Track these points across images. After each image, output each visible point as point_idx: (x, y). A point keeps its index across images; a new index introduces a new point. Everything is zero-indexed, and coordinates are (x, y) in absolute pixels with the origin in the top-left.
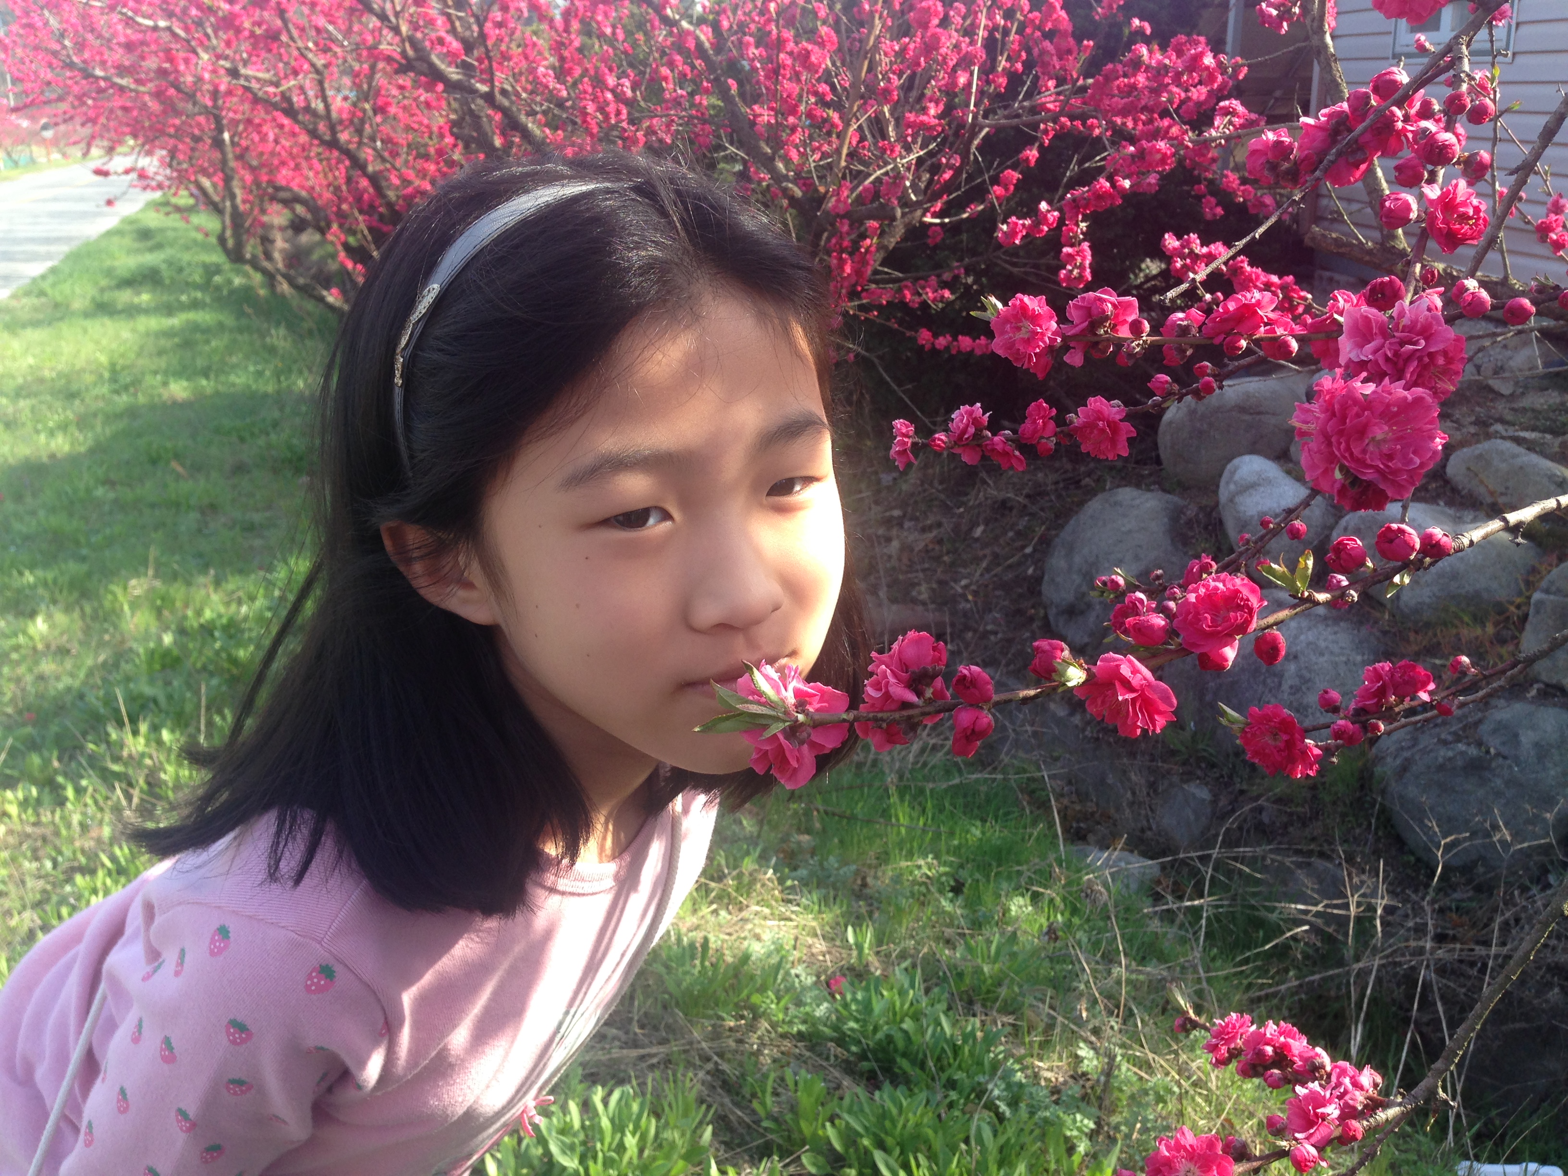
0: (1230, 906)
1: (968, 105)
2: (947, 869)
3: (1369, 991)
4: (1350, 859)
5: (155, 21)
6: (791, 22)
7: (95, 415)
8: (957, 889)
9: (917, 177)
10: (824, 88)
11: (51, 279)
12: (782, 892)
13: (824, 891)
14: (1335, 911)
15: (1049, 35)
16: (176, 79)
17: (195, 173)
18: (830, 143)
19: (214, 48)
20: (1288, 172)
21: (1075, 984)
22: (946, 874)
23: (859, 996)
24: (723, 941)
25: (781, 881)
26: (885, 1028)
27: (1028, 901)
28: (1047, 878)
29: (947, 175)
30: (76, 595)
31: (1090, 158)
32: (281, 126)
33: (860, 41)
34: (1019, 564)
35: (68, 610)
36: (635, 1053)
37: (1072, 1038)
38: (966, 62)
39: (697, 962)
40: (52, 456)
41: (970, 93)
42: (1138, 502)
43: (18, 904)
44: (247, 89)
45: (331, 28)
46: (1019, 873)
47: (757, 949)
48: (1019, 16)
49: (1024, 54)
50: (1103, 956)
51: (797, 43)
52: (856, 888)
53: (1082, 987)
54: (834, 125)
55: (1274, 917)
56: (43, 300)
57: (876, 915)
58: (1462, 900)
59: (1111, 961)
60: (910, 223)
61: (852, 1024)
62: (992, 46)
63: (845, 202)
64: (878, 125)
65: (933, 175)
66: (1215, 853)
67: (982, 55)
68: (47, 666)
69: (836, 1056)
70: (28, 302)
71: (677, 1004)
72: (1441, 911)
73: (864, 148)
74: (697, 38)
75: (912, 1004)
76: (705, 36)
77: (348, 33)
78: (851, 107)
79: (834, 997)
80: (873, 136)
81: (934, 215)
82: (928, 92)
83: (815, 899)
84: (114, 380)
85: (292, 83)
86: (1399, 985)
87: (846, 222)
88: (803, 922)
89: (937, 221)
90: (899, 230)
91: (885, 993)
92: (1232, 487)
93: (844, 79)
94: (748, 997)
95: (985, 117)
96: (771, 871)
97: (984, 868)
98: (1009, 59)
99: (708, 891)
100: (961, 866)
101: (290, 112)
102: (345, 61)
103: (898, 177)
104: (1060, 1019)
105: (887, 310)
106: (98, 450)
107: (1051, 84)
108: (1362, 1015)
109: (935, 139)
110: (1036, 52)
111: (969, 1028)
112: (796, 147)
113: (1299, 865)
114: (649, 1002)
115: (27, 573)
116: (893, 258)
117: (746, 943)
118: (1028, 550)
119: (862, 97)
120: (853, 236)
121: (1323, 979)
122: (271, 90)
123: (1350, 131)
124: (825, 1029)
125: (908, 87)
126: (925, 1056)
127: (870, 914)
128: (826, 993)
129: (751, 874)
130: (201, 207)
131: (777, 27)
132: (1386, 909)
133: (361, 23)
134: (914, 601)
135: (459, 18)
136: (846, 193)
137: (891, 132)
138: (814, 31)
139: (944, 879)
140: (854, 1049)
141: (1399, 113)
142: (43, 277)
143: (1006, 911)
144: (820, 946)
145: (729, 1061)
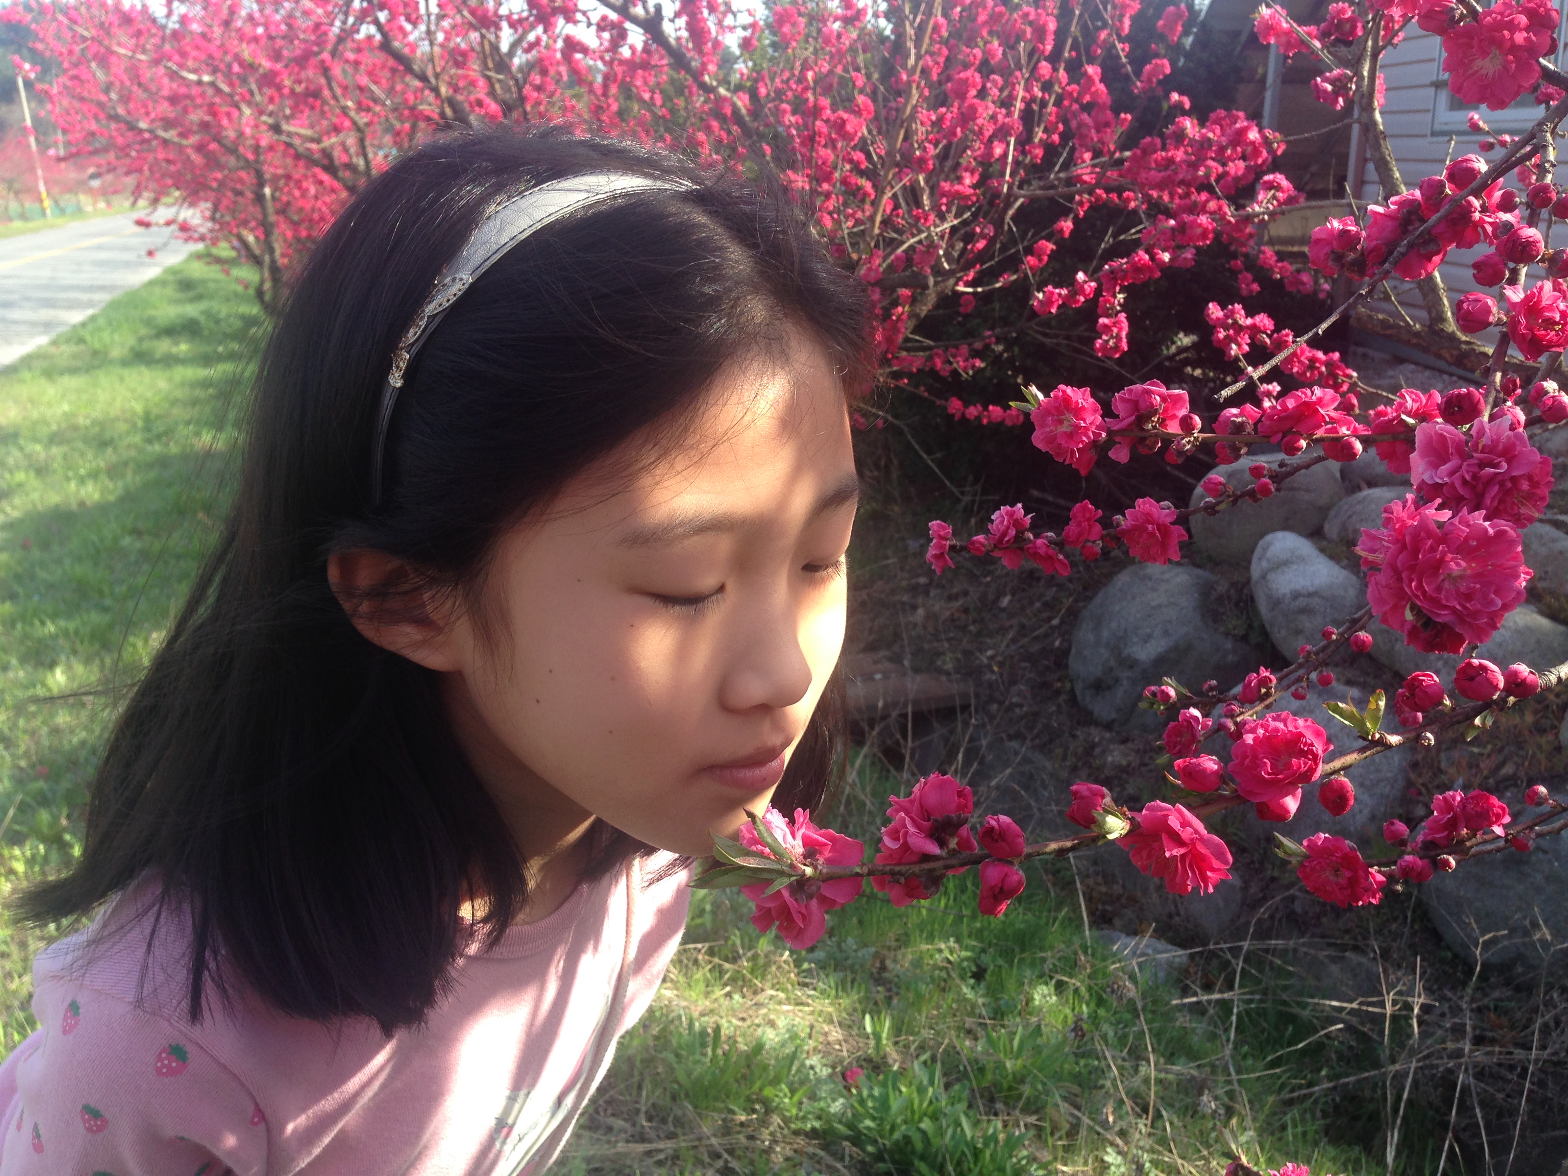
0: (1261, 1001)
1: (1003, 174)
2: (968, 954)
3: (1405, 1096)
4: (1385, 955)
5: (200, 75)
6: (828, 90)
7: (126, 464)
8: (979, 975)
9: (951, 246)
10: (858, 156)
11: (90, 327)
12: (798, 975)
13: (841, 974)
14: (1370, 1009)
15: (1087, 108)
16: (219, 133)
17: (238, 226)
18: (863, 211)
19: (257, 105)
20: (1354, 263)
21: (1101, 1082)
22: (967, 959)
23: (876, 1092)
24: (736, 1028)
25: (798, 963)
26: (904, 1127)
27: (1053, 989)
28: (1071, 966)
29: (981, 244)
30: (97, 646)
31: (1125, 230)
32: (321, 182)
33: (897, 110)
34: (1046, 636)
35: (87, 661)
36: (641, 1148)
37: (1099, 1142)
38: (1002, 133)
39: (709, 1051)
40: (82, 504)
41: (1006, 163)
42: (1167, 576)
43: (19, 966)
44: (288, 145)
45: (374, 88)
46: (1043, 960)
47: (771, 1037)
48: (1057, 88)
49: (1061, 126)
50: (1129, 1052)
51: (834, 111)
52: (875, 971)
53: (1108, 1084)
54: (866, 194)
55: (1306, 1013)
56: (82, 347)
57: (895, 1001)
58: (1502, 1000)
59: (1139, 1058)
60: (942, 292)
61: (868, 1123)
62: (1028, 117)
63: (877, 270)
64: (913, 194)
65: (966, 243)
66: (1246, 945)
67: (1019, 127)
68: (63, 718)
69: (851, 1156)
70: (67, 349)
71: (687, 1095)
72: (1479, 1010)
73: (898, 215)
74: (734, 105)
75: (931, 1102)
76: (742, 102)
77: (391, 91)
78: (886, 175)
79: (849, 1090)
80: (908, 204)
81: (967, 284)
82: (963, 161)
83: (832, 984)
84: (147, 429)
85: (334, 140)
86: (1435, 1088)
87: (877, 290)
88: (819, 1008)
89: (970, 290)
90: (931, 298)
91: (904, 1089)
92: (1264, 564)
93: (878, 148)
94: (761, 1090)
95: (1020, 187)
96: (787, 953)
97: (1007, 954)
98: (1045, 131)
99: (722, 972)
100: (984, 951)
101: (330, 168)
102: (387, 120)
103: (931, 246)
104: (1086, 1120)
105: (916, 377)
106: (128, 499)
107: (1087, 156)
108: (1399, 1121)
109: (969, 208)
110: (1074, 124)
111: (991, 1131)
112: (830, 213)
113: (1333, 960)
114: (658, 1092)
115: (49, 623)
116: (924, 326)
117: (759, 1031)
118: (1055, 622)
119: (897, 165)
120: (885, 303)
121: (1358, 1082)
122: (314, 146)
123: (1423, 221)
124: (840, 1127)
125: (943, 156)
126: (944, 1158)
127: (889, 999)
128: (841, 1087)
129: (766, 956)
130: (243, 260)
131: (814, 94)
132: (1425, 1008)
133: (403, 82)
134: (939, 671)
135: (499, 81)
136: (878, 262)
137: (926, 201)
138: (851, 99)
139: (965, 964)
140: (870, 1149)
141: (1476, 203)
142: (83, 325)
143: (1029, 1000)
144: (836, 1034)
145: (739, 1158)
